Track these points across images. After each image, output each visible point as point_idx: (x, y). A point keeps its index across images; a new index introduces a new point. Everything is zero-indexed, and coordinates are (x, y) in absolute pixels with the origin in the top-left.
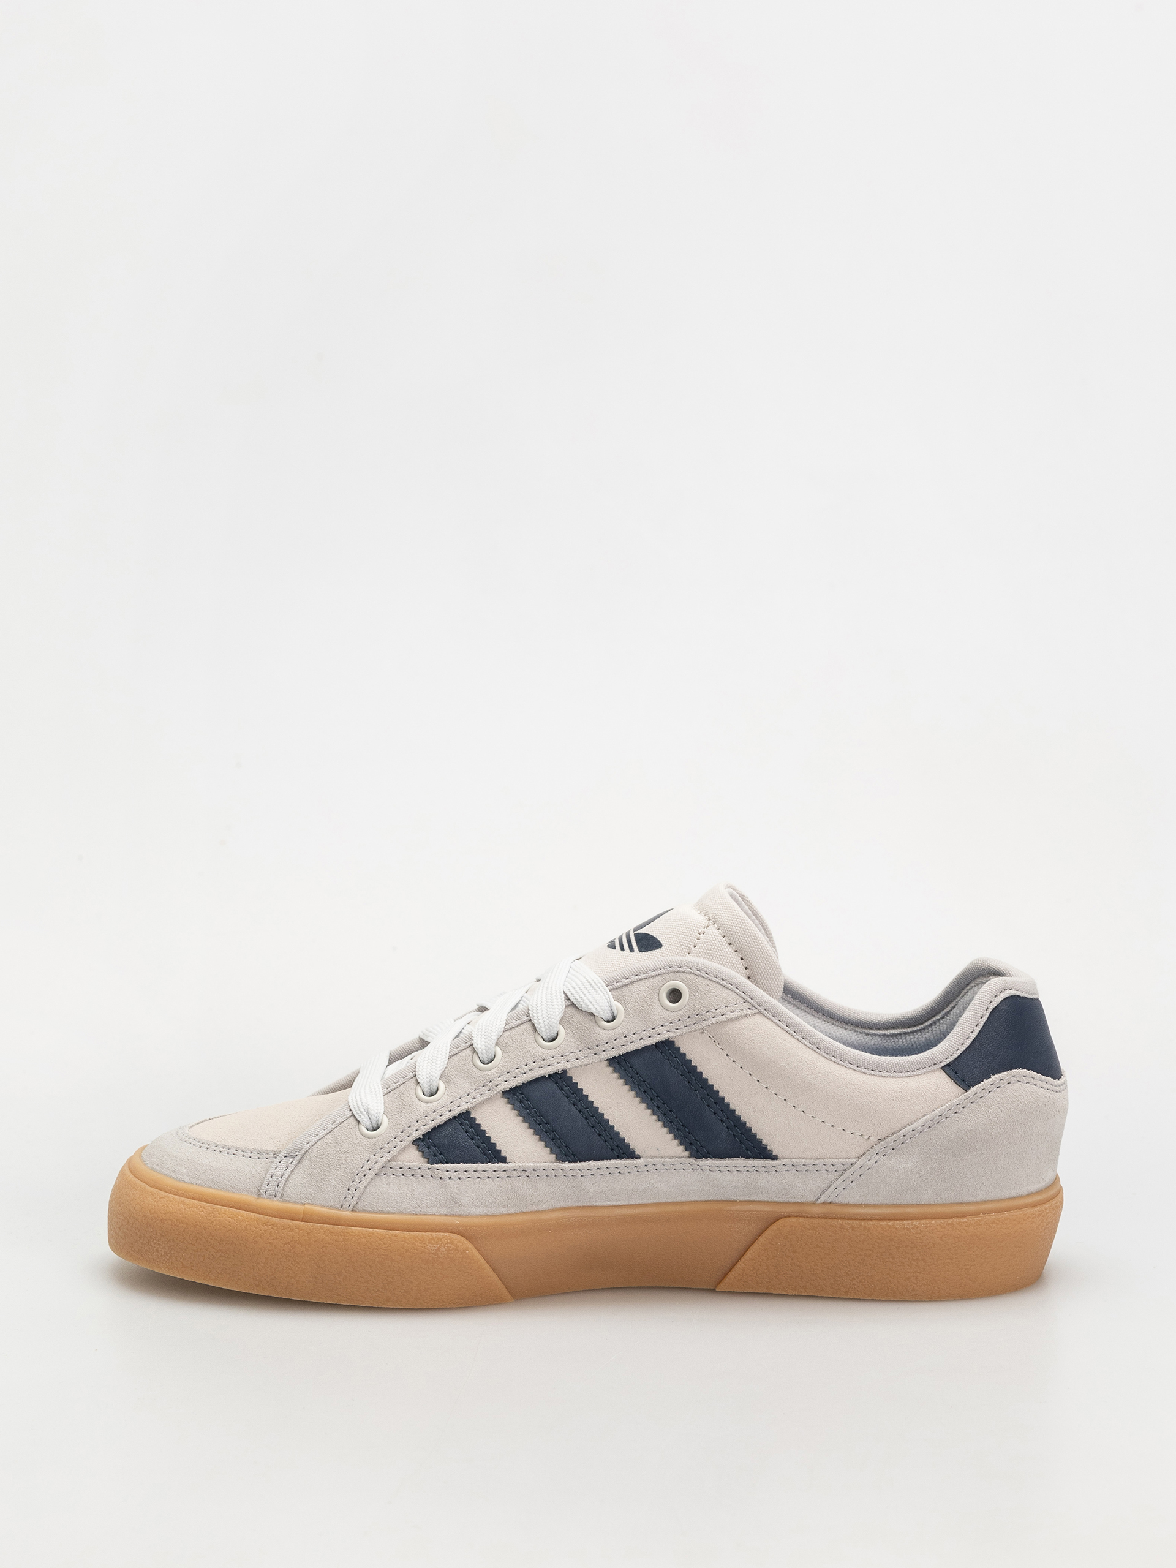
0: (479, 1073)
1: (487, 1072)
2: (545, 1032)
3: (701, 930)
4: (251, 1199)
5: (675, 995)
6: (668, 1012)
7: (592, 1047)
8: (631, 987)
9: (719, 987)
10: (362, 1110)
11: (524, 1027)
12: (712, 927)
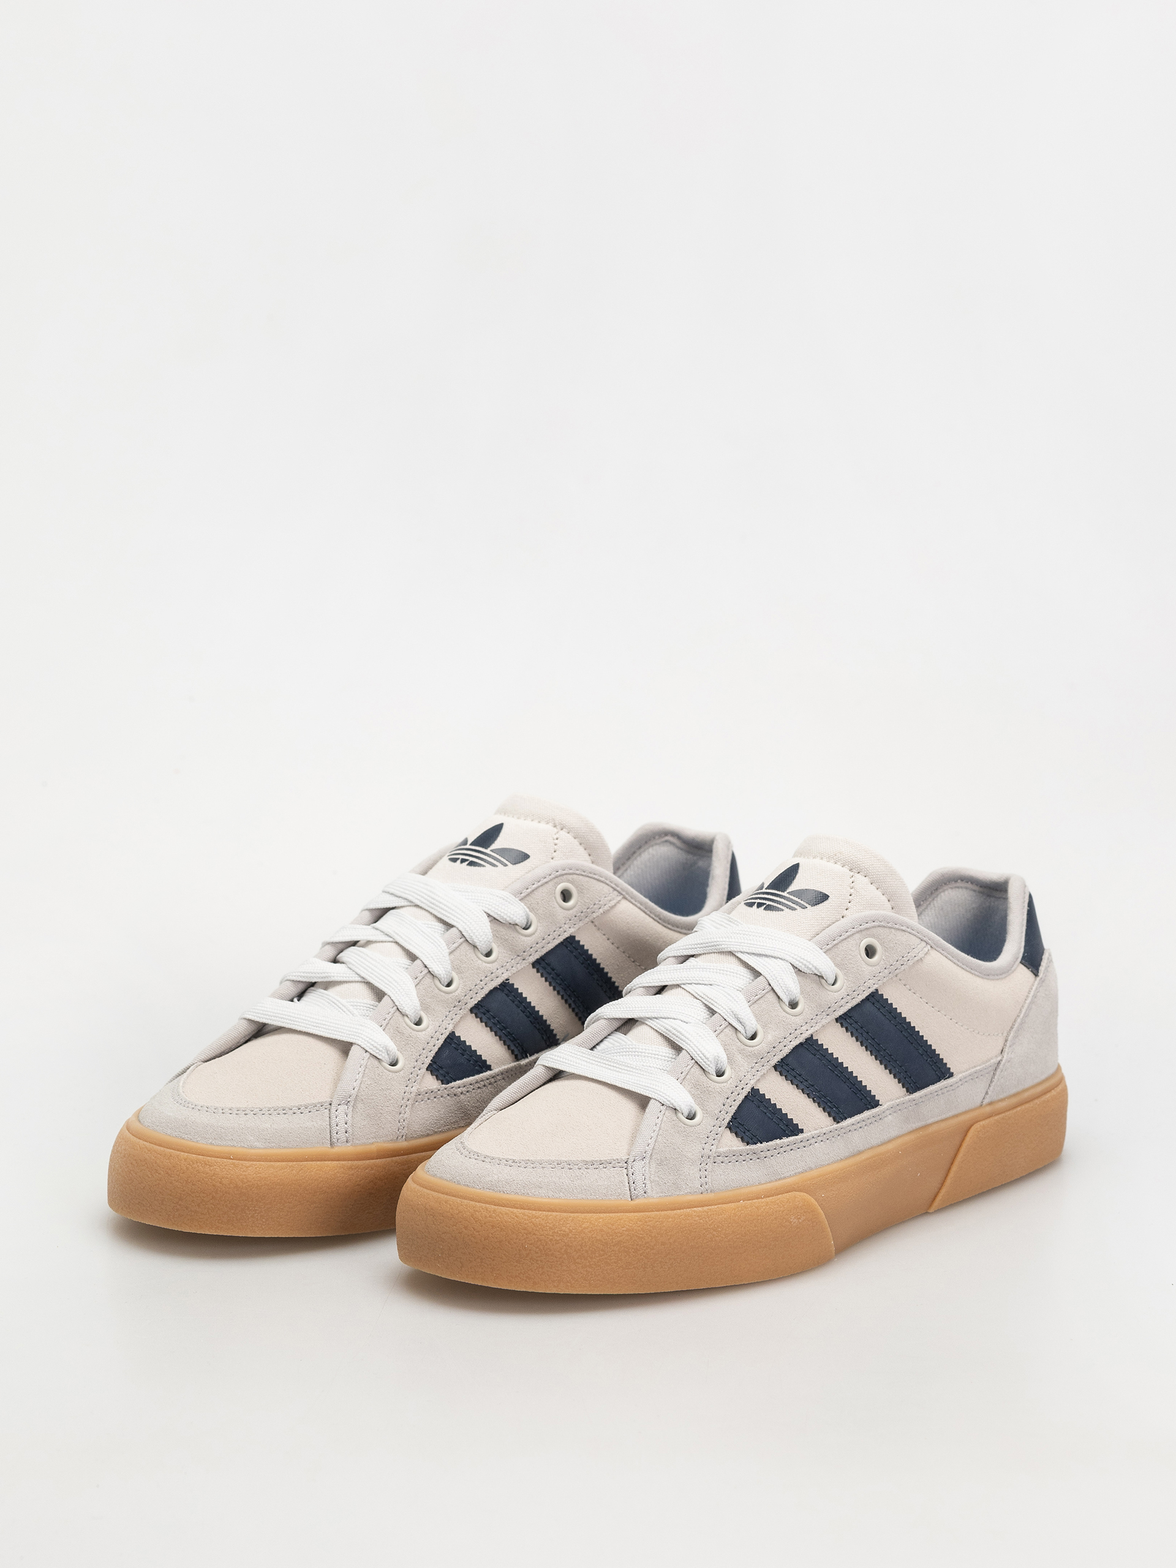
0: (447, 996)
1: (454, 994)
2: (483, 947)
3: (555, 837)
4: (325, 1148)
5: (566, 896)
6: (567, 912)
7: (520, 954)
8: (533, 895)
9: (595, 881)
10: (381, 1049)
11: (462, 947)
12: (561, 832)
